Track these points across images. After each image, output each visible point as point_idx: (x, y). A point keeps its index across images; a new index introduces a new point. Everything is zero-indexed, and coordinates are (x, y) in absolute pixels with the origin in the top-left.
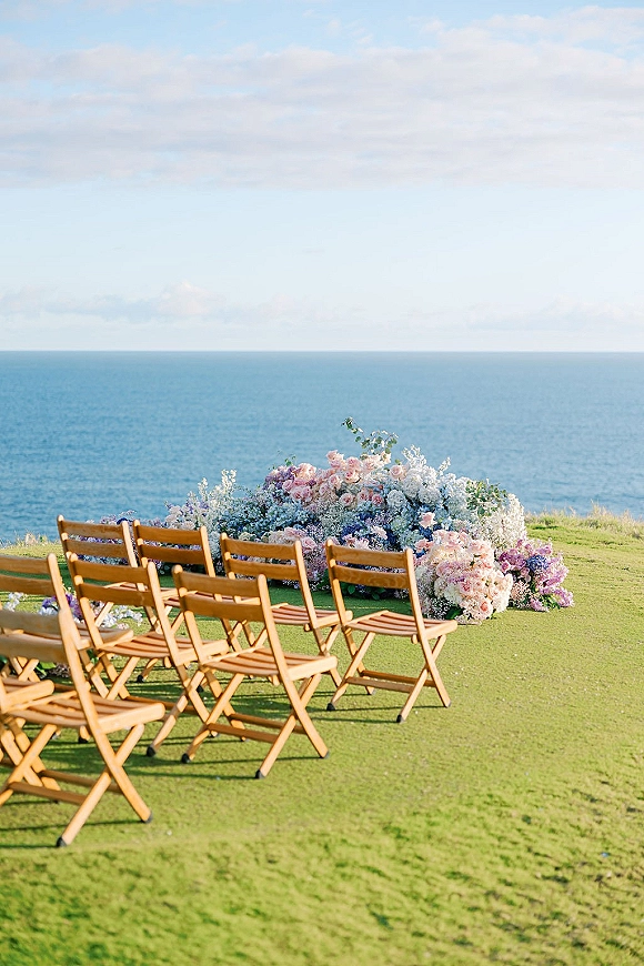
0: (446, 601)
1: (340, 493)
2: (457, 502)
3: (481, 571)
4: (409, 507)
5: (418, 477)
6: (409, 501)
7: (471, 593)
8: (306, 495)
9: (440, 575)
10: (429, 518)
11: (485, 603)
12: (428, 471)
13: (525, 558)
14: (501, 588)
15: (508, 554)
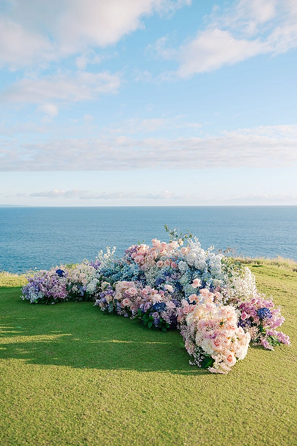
0: (203, 351)
1: (156, 261)
2: (216, 269)
3: (227, 331)
4: (189, 271)
5: (195, 254)
6: (190, 267)
7: (220, 348)
8: (141, 260)
9: (199, 330)
10: (197, 283)
11: (230, 356)
12: (200, 251)
13: (257, 309)
14: (242, 344)
15: (246, 306)
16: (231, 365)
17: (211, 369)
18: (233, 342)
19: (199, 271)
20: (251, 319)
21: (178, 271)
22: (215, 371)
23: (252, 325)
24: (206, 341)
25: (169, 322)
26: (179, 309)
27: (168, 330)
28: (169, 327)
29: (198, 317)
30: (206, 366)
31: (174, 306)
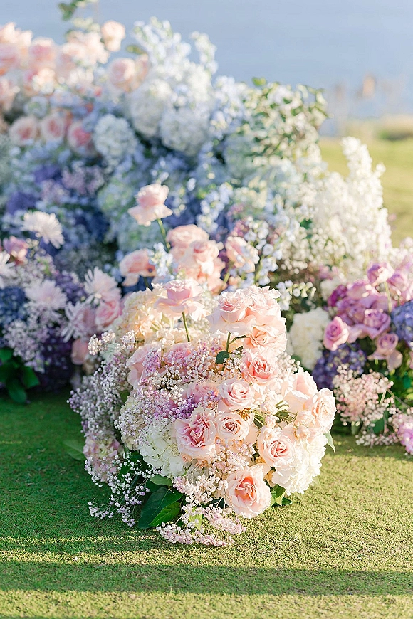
0: (145, 466)
3: (238, 387)
4: (138, 157)
7: (210, 451)
9: (136, 384)
10: (150, 202)
11: (249, 479)
12: (187, 74)
13: (391, 306)
14: (297, 435)
15: (351, 295)
16: (250, 513)
17: (169, 532)
18: (260, 426)
19: (181, 156)
20: (365, 345)
21: (96, 161)
22: (185, 536)
23: (368, 367)
24: (154, 429)
25: (35, 362)
26: (75, 311)
27: (34, 394)
28: (34, 382)
29: (130, 336)
30: (153, 523)
31: (60, 300)
